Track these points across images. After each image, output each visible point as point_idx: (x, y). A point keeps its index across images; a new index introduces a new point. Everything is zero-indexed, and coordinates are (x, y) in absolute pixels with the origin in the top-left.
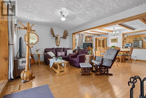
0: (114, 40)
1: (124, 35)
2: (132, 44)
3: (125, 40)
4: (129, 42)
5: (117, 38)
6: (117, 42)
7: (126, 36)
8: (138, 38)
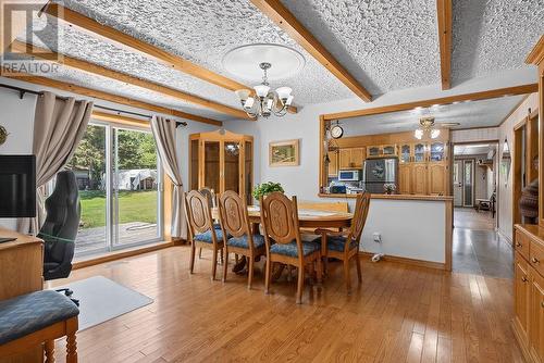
0: (285, 153)
1: (327, 123)
2: (361, 171)
3: (332, 155)
4: (352, 165)
5: (299, 142)
6: (299, 164)
7: (336, 132)
8: (381, 147)
